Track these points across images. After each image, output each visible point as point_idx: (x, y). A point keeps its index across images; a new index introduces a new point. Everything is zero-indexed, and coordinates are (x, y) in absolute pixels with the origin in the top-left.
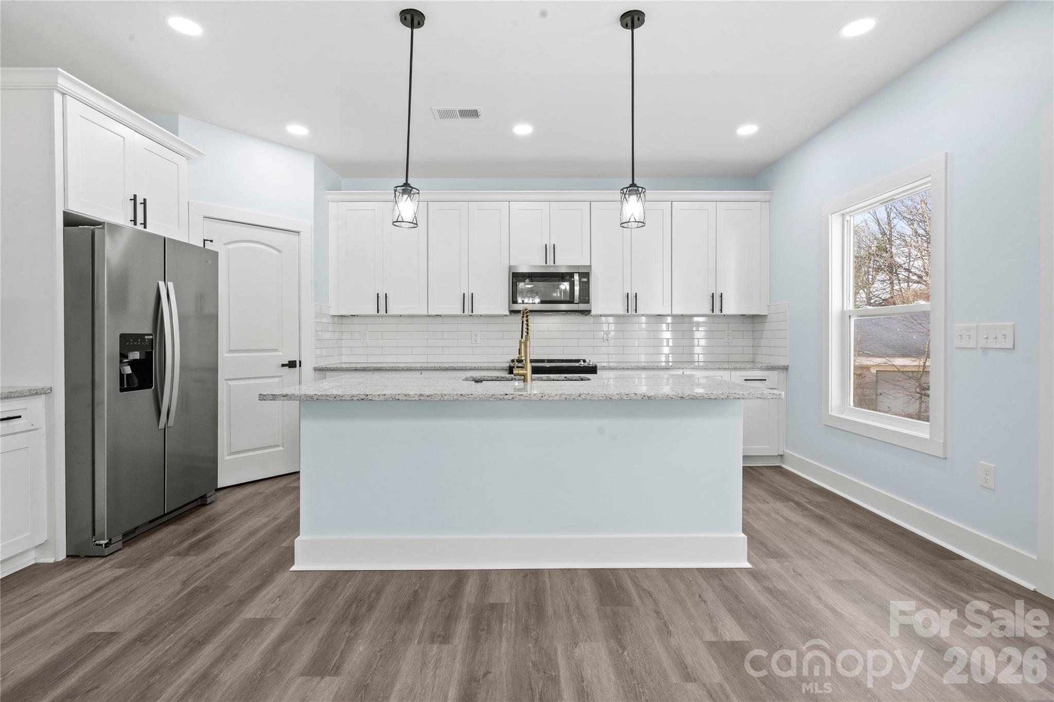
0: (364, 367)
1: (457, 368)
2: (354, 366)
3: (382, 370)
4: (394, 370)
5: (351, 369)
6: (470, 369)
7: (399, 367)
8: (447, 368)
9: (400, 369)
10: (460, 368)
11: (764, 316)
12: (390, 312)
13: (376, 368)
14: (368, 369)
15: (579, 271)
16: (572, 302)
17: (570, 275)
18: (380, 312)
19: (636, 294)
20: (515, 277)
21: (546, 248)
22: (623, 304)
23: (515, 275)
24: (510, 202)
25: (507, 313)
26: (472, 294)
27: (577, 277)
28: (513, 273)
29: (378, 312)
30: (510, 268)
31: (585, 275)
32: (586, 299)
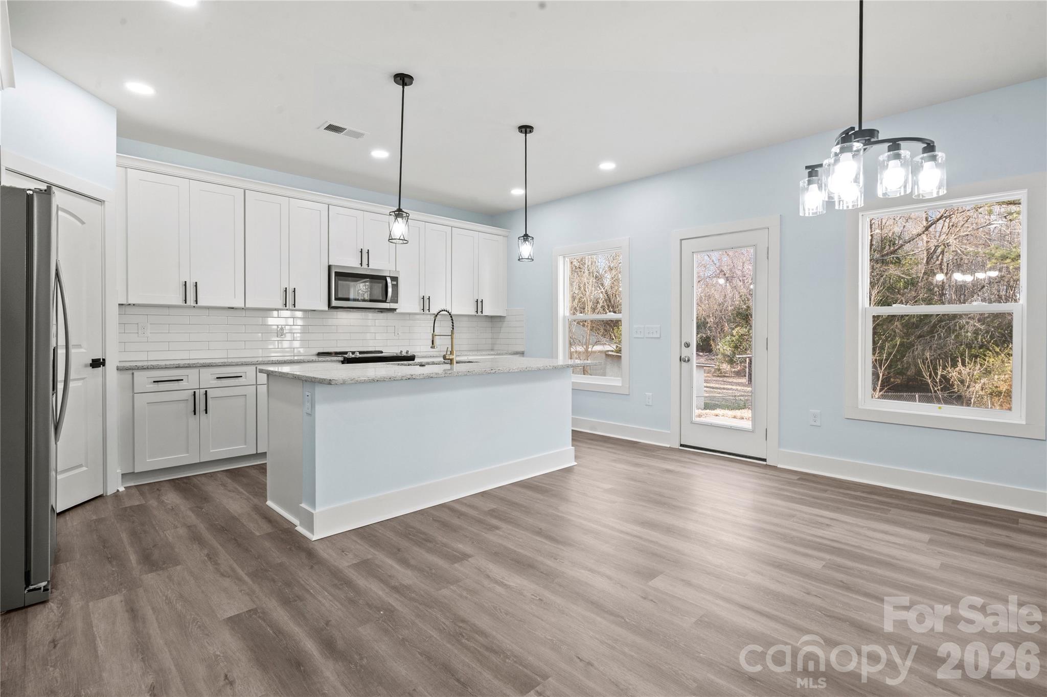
0: (189, 364)
1: (295, 361)
2: (177, 362)
3: (211, 366)
4: (227, 365)
5: (172, 366)
6: (308, 362)
7: (232, 362)
8: (285, 361)
9: (234, 364)
10: (299, 361)
11: (505, 317)
12: (200, 303)
13: (204, 365)
14: (194, 365)
15: (391, 275)
16: (385, 302)
17: (384, 278)
18: (188, 303)
19: (429, 297)
20: (337, 276)
21: (361, 252)
22: (419, 305)
23: (338, 274)
24: (329, 205)
25: (326, 308)
26: (295, 289)
27: (389, 280)
28: (335, 272)
29: (186, 303)
30: (330, 267)
31: (395, 279)
32: (395, 300)
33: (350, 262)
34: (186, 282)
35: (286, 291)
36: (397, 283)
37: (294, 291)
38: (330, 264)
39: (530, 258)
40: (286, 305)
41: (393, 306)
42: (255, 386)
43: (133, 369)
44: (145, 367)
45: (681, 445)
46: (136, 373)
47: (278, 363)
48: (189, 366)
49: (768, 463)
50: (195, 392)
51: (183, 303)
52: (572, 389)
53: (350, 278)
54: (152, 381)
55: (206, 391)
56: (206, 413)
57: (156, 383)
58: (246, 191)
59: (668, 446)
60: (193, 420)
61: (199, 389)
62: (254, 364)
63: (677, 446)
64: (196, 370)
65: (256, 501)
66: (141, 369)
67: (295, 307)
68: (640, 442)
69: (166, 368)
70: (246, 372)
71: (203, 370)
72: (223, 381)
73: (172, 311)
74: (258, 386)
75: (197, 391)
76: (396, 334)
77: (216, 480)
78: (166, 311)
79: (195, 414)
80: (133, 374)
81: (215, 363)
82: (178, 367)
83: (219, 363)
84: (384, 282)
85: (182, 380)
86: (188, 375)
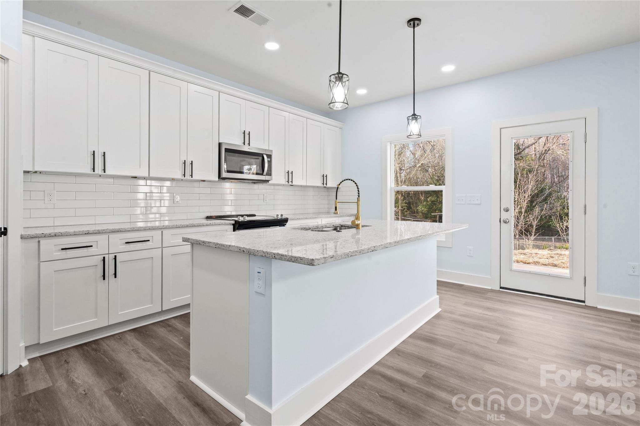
0: (98, 230)
1: (196, 225)
3: (120, 231)
5: (81, 233)
6: (207, 225)
7: (140, 228)
9: (142, 229)
10: (199, 225)
12: (108, 172)
13: (114, 230)
15: (266, 153)
16: (262, 174)
17: (261, 155)
18: (96, 172)
19: (292, 172)
20: (227, 152)
21: (244, 133)
22: (285, 178)
23: (227, 150)
24: (219, 92)
25: (217, 179)
26: (192, 161)
27: (265, 157)
28: (225, 149)
29: (94, 171)
30: (220, 145)
31: (269, 156)
32: (269, 174)
33: (236, 142)
34: (94, 152)
35: (185, 163)
36: (271, 160)
37: (192, 164)
38: (220, 142)
39: (420, 134)
40: (184, 175)
41: (267, 178)
42: (161, 249)
43: (39, 237)
44: (52, 235)
45: (501, 288)
46: (43, 241)
47: (182, 227)
48: (98, 233)
49: (587, 303)
50: (104, 258)
51: (91, 171)
52: (437, 246)
53: (237, 154)
54: (61, 249)
55: (115, 256)
56: (115, 277)
57: (64, 250)
58: (151, 72)
59: (490, 288)
60: (102, 285)
61: (109, 254)
62: (160, 229)
63: (498, 288)
64: (106, 236)
65: (177, 375)
66: (49, 237)
67: (192, 177)
68: (464, 285)
69: (75, 234)
70: (153, 236)
71: (112, 236)
72: (131, 246)
73: (79, 180)
74: (163, 249)
75: (106, 256)
76: (265, 201)
77: (125, 343)
78: (73, 179)
79: (104, 279)
80: (39, 242)
81: (124, 229)
82: (88, 233)
83: (128, 228)
84: (261, 158)
85: (92, 246)
86: (97, 241)
